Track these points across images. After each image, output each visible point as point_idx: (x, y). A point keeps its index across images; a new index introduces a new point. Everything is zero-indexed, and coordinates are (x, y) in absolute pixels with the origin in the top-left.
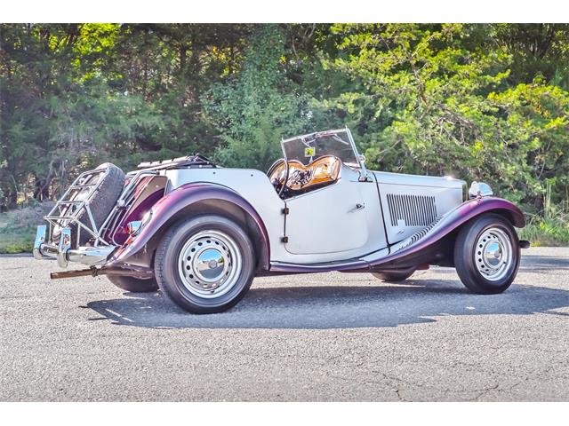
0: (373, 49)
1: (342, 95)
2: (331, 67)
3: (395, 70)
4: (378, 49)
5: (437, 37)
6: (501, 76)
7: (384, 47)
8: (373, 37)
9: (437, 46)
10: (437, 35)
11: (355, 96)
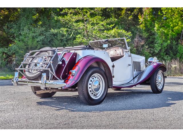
0: (72, 14)
1: (61, 28)
2: (58, 19)
3: (77, 21)
4: (74, 14)
5: (92, 12)
6: (111, 26)
7: (76, 14)
8: (72, 10)
9: (92, 15)
10: (92, 11)
11: (66, 29)
